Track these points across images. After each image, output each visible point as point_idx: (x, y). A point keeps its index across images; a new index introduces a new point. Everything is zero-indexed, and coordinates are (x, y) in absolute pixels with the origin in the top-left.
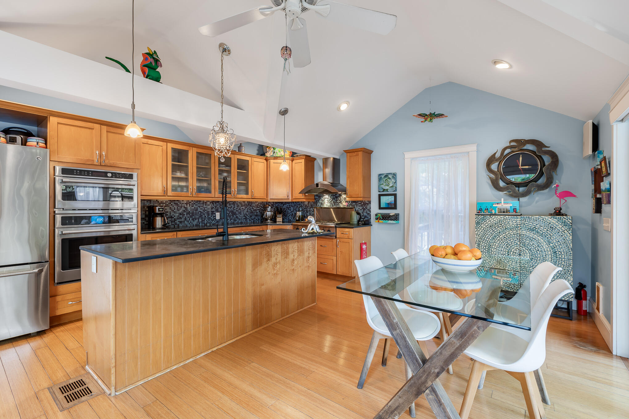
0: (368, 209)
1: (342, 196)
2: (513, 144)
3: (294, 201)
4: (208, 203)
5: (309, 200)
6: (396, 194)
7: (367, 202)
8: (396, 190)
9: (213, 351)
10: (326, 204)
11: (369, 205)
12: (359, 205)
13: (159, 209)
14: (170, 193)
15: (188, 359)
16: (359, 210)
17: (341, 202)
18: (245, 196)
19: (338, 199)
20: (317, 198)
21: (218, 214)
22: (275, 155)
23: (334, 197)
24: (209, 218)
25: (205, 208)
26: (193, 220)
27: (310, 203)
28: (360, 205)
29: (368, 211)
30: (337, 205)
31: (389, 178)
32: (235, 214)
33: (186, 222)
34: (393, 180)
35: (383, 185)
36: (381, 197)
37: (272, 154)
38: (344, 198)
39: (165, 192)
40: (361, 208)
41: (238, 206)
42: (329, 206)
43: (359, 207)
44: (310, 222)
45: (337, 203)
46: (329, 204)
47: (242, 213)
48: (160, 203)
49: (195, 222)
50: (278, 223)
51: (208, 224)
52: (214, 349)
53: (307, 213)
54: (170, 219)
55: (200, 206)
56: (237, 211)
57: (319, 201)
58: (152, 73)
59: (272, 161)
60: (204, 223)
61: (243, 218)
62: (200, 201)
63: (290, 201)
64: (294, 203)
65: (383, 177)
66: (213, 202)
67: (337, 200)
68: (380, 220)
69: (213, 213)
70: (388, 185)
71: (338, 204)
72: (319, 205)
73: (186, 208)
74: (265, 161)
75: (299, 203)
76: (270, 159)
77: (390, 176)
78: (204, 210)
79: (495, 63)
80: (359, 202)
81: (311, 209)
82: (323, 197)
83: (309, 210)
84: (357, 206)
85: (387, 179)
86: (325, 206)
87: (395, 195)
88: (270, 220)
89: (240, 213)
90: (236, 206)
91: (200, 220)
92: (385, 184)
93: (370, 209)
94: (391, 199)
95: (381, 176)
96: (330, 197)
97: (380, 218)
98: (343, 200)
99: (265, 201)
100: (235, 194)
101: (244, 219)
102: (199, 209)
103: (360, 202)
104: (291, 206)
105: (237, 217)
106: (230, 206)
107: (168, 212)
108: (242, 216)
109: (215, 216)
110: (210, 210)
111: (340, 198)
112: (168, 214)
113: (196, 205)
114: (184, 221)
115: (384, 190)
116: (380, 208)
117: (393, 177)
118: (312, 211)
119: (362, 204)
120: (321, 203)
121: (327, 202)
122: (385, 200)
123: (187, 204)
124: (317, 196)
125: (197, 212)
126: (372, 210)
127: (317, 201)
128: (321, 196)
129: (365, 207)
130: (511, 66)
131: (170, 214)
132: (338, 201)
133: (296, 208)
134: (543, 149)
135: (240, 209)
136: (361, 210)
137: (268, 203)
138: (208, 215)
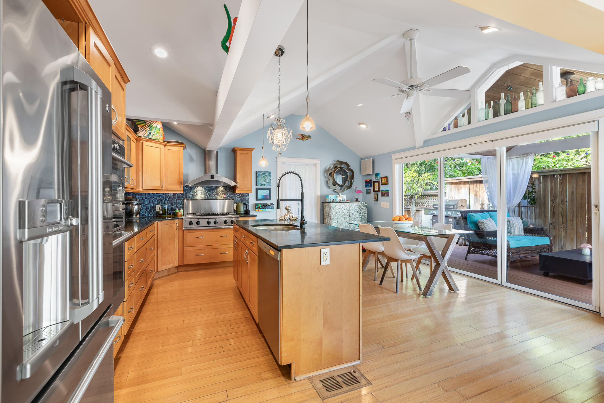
0: (246, 200)
1: (219, 188)
2: (338, 163)
6: (271, 188)
7: (245, 195)
8: (271, 185)
10: (199, 196)
11: (247, 197)
12: (237, 197)
16: (237, 201)
17: (217, 194)
19: (215, 191)
20: (187, 190)
22: (150, 136)
23: (210, 189)
27: (176, 195)
28: (239, 197)
29: (246, 202)
30: (213, 197)
31: (266, 176)
34: (269, 177)
35: (261, 181)
36: (258, 190)
37: (147, 134)
38: (221, 190)
40: (239, 199)
42: (203, 198)
43: (237, 199)
45: (213, 195)
46: (203, 196)
53: (172, 206)
57: (189, 193)
59: (145, 143)
64: (150, 195)
65: (261, 174)
67: (213, 192)
68: (259, 209)
70: (265, 181)
71: (215, 196)
72: (189, 197)
74: (136, 141)
75: (158, 195)
76: (143, 140)
77: (267, 174)
79: (360, 124)
80: (237, 194)
81: (178, 202)
82: (195, 189)
83: (175, 202)
84: (235, 198)
85: (264, 176)
86: (198, 198)
92: (262, 180)
93: (248, 200)
94: (266, 192)
95: (260, 173)
96: (205, 189)
97: (260, 207)
98: (220, 192)
103: (239, 194)
104: (144, 199)
111: (217, 190)
115: (262, 184)
116: (257, 199)
117: (269, 175)
118: (179, 203)
119: (241, 196)
120: (193, 195)
121: (200, 193)
122: (262, 193)
124: (186, 188)
126: (249, 201)
127: (187, 193)
128: (193, 188)
129: (243, 199)
130: (367, 127)
132: (215, 193)
133: (154, 201)
134: (349, 168)
136: (239, 201)
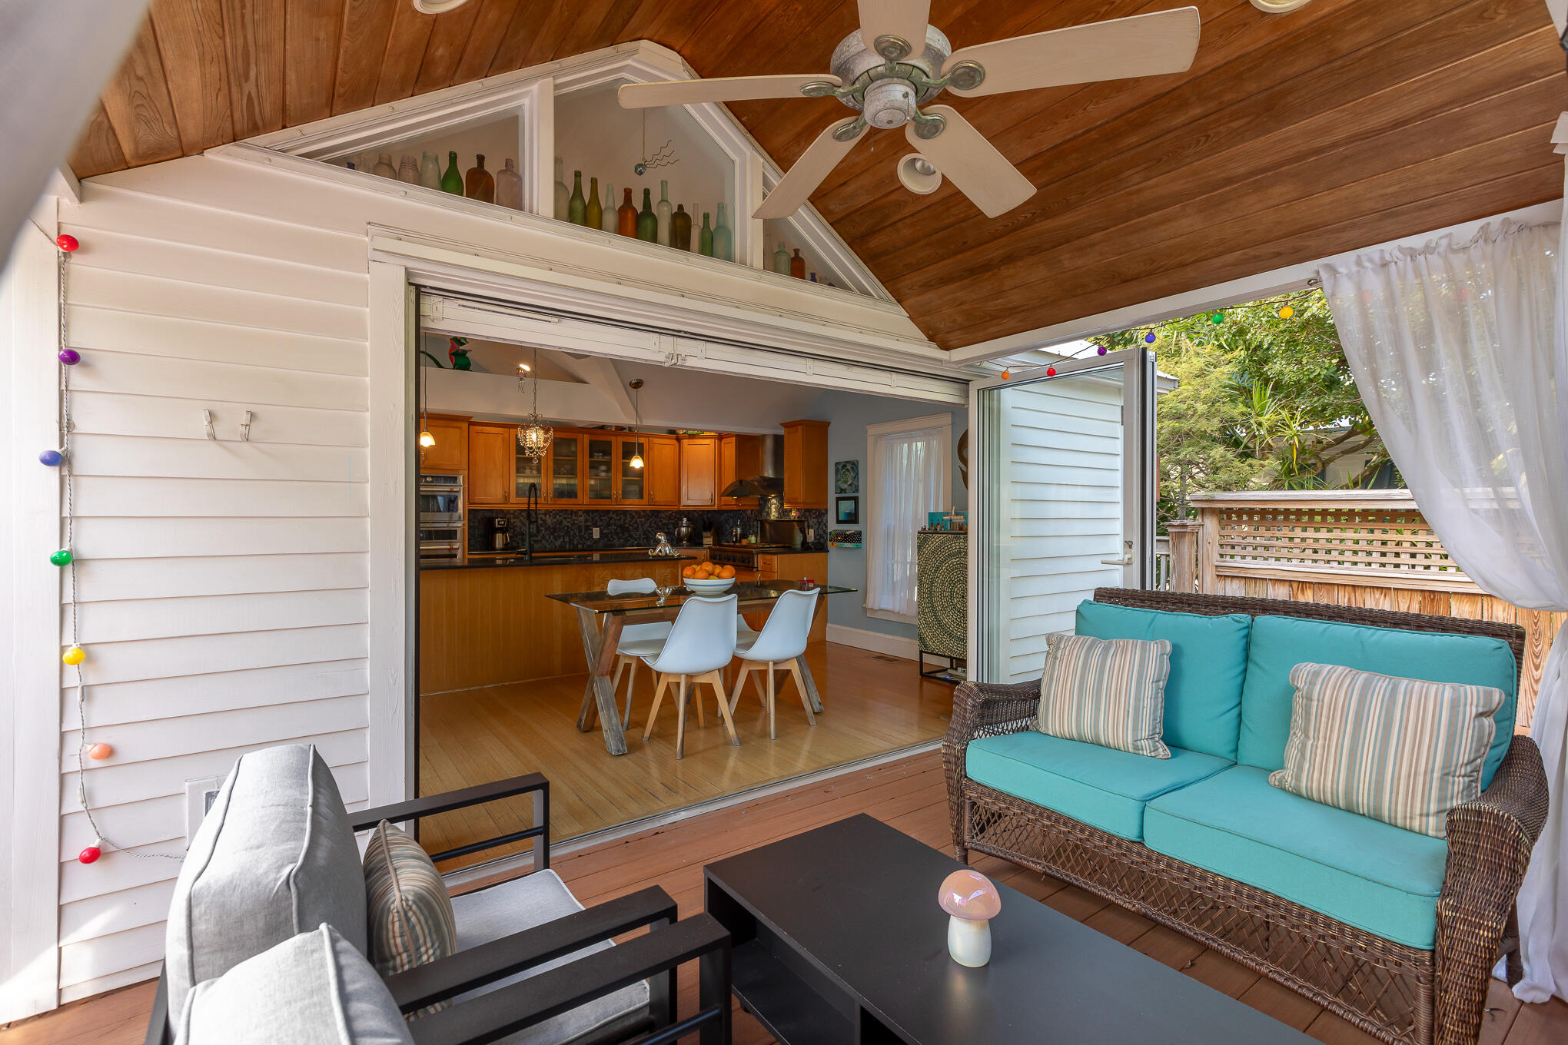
0: (824, 522)
3: (724, 508)
4: (580, 513)
5: (752, 508)
6: (857, 497)
7: (823, 511)
8: (857, 490)
9: (504, 685)
10: (773, 513)
11: (826, 515)
13: (499, 522)
14: (513, 499)
15: (474, 686)
18: (637, 501)
20: (762, 504)
21: (596, 531)
24: (581, 537)
25: (574, 520)
26: (555, 538)
28: (816, 515)
29: (825, 526)
30: (787, 516)
31: (849, 470)
32: (628, 530)
33: (544, 542)
34: (852, 473)
35: (841, 482)
36: (840, 502)
39: (506, 499)
40: (816, 521)
41: (633, 517)
42: (777, 518)
43: (814, 520)
44: (658, 542)
46: (776, 515)
47: (640, 529)
48: (503, 513)
49: (558, 543)
50: (704, 546)
51: (580, 546)
52: (507, 684)
53: (751, 529)
54: (520, 537)
55: (565, 518)
56: (630, 525)
57: (763, 508)
58: (461, 361)
59: (685, 442)
60: (573, 544)
61: (642, 536)
62: (567, 510)
63: (716, 508)
65: (841, 468)
66: (587, 512)
68: (837, 542)
69: (588, 529)
70: (847, 483)
72: (763, 516)
73: (545, 521)
74: (675, 442)
76: (683, 439)
77: (849, 467)
78: (574, 524)
80: (813, 512)
82: (769, 502)
83: (753, 523)
84: (811, 518)
85: (845, 472)
86: (772, 518)
87: (856, 499)
88: (687, 541)
89: (637, 529)
90: (628, 516)
91: (567, 539)
92: (843, 480)
93: (827, 523)
94: (851, 506)
95: (839, 466)
97: (837, 538)
99: (675, 508)
100: (619, 500)
101: (643, 539)
102: (565, 523)
103: (815, 510)
104: (721, 518)
105: (630, 536)
106: (618, 518)
107: (516, 526)
108: (640, 535)
109: (592, 534)
110: (583, 524)
112: (518, 529)
113: (560, 516)
114: (541, 541)
115: (842, 490)
116: (839, 522)
117: (852, 468)
120: (767, 512)
121: (774, 510)
122: (844, 508)
123: (545, 514)
124: (760, 500)
125: (561, 527)
126: (829, 525)
128: (767, 500)
129: (821, 520)
131: (520, 529)
133: (731, 521)
135: (636, 522)
136: (816, 524)
137: (681, 514)
138: (580, 531)
